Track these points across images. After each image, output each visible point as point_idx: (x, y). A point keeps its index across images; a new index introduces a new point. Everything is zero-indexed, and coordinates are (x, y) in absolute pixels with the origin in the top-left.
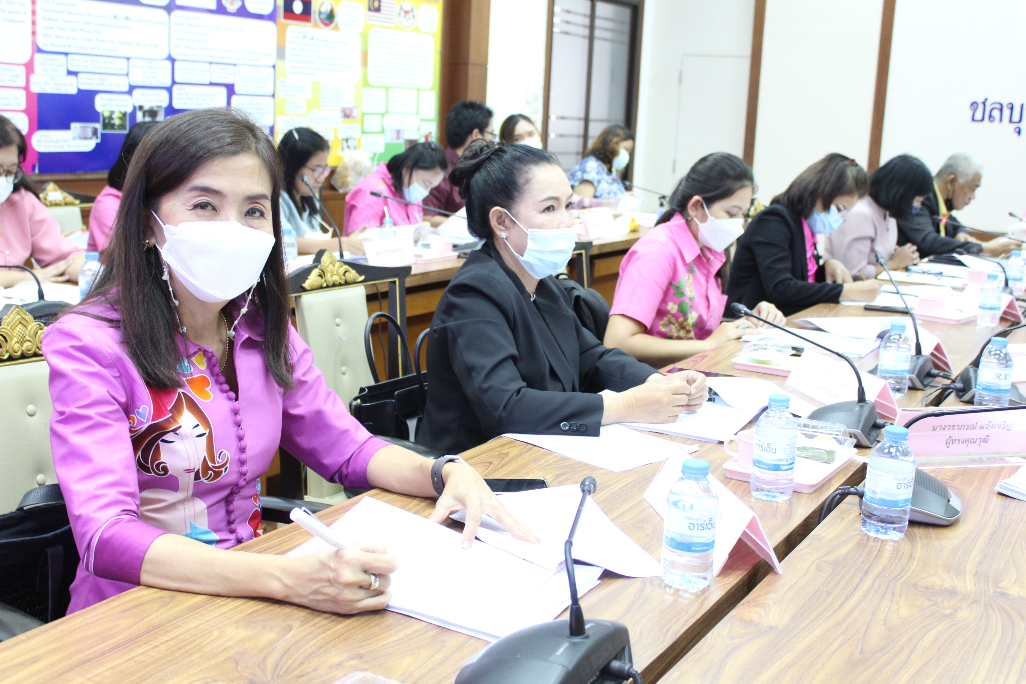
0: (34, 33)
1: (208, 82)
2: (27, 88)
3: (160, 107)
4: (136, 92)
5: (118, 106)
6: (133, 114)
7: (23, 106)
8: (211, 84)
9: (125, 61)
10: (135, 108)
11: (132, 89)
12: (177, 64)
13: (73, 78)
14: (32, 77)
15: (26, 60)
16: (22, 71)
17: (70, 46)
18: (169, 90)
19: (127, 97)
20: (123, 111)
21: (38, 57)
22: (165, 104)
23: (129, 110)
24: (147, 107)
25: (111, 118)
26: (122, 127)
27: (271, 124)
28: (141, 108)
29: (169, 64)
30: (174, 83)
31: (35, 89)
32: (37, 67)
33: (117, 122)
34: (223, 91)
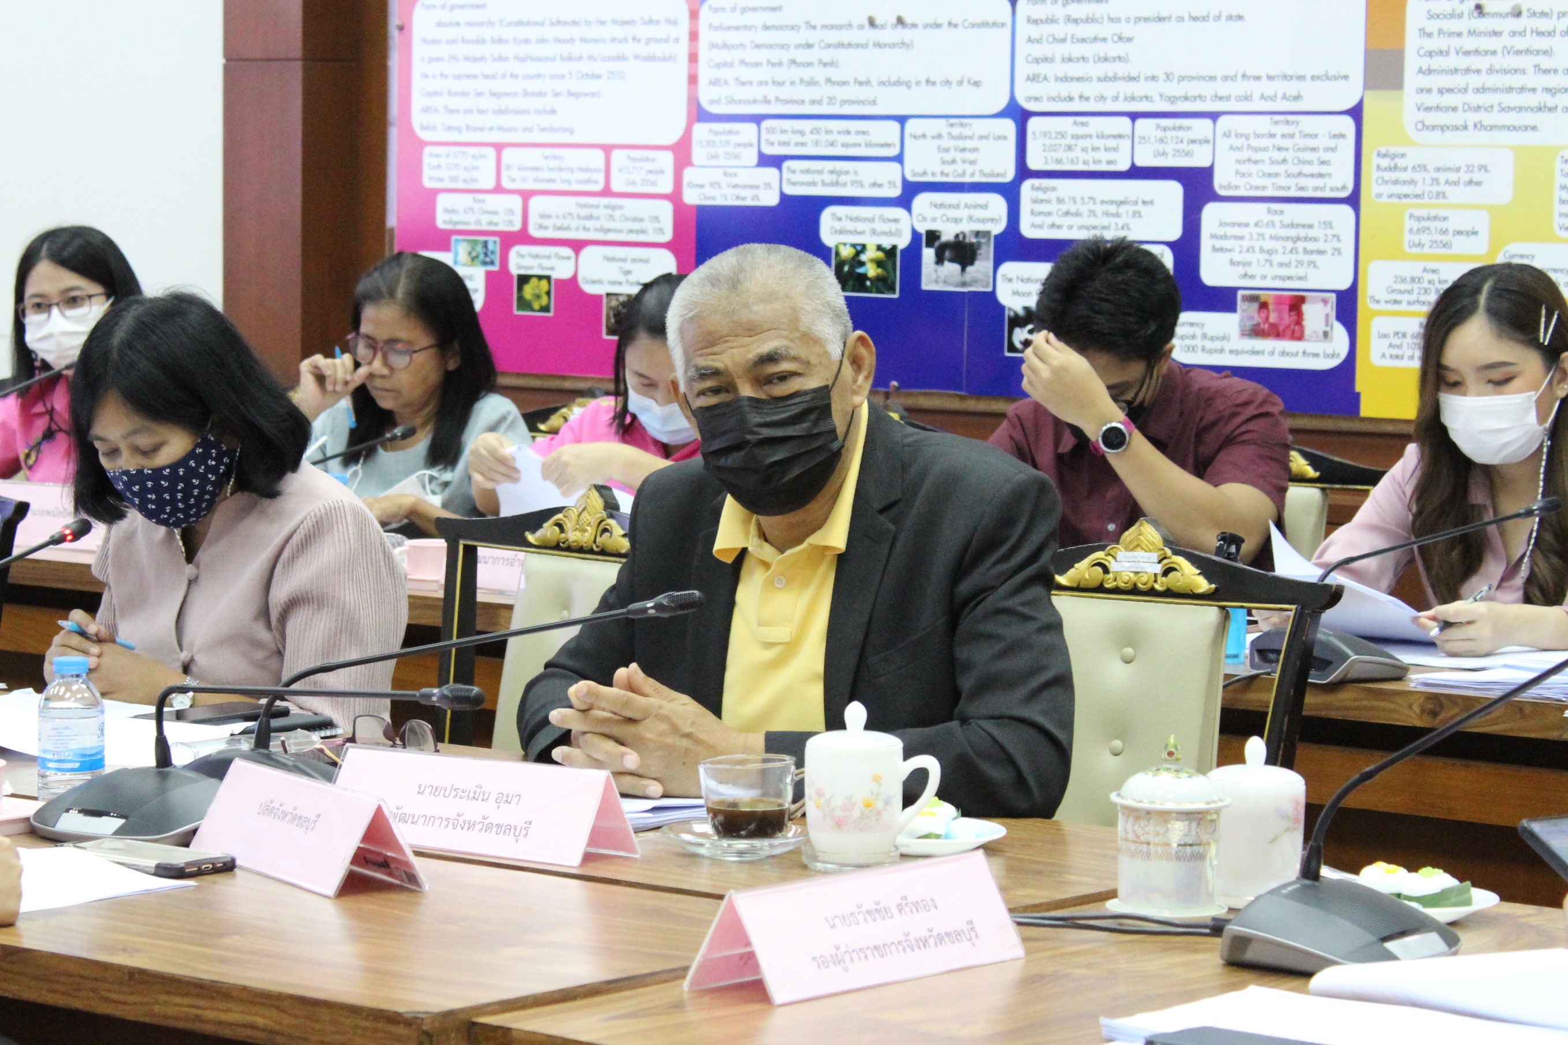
0: (693, 80)
1: (1124, 166)
2: (675, 197)
3: (987, 234)
4: (922, 201)
5: (874, 232)
6: (912, 254)
7: (668, 236)
8: (1136, 173)
9: (895, 126)
10: (916, 235)
11: (911, 191)
12: (1034, 125)
13: (772, 173)
14: (688, 174)
15: (673, 136)
16: (666, 160)
17: (767, 102)
18: (1010, 192)
19: (899, 212)
20: (887, 244)
21: (701, 130)
22: (998, 228)
23: (903, 242)
24: (948, 235)
25: (856, 261)
26: (884, 283)
27: (1345, 284)
28: (932, 237)
29: (1008, 127)
30: (1024, 172)
31: (692, 197)
32: (698, 154)
33: (871, 271)
34: (1173, 192)
